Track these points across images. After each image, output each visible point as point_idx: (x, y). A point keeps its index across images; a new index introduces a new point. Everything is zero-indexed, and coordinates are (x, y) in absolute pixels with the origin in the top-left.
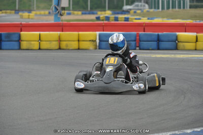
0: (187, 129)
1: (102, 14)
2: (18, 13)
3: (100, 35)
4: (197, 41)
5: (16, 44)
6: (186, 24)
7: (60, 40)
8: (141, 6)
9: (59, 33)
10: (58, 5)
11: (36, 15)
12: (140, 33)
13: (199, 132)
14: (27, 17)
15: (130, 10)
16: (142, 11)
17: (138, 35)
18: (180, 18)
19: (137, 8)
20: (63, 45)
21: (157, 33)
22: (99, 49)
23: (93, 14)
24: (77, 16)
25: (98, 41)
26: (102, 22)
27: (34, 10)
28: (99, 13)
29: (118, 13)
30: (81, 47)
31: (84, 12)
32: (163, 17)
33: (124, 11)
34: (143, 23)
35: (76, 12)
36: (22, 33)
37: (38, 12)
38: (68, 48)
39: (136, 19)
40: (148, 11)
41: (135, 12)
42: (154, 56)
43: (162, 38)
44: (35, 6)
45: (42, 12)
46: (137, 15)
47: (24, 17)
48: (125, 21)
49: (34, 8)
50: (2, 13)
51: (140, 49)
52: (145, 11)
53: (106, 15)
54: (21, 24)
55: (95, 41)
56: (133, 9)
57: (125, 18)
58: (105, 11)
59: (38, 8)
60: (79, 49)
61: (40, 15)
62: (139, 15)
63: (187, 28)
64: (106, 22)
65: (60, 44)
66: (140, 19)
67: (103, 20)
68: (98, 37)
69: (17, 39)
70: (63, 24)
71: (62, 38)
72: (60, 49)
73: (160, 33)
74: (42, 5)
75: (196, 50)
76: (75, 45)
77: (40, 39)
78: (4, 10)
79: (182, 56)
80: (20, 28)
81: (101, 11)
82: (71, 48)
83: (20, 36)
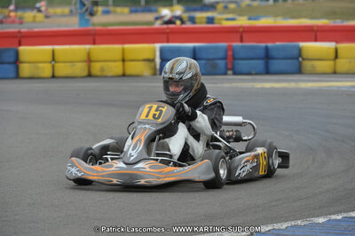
0: (318, 216)
3: (162, 50)
4: (336, 57)
5: (11, 68)
6: (318, 26)
7: (89, 61)
9: (87, 47)
12: (235, 44)
13: (338, 220)
14: (31, 20)
15: (217, 3)
16: (239, 6)
17: (230, 48)
18: (305, 17)
20: (96, 68)
21: (263, 45)
23: (150, 11)
24: (122, 17)
25: (158, 60)
29: (195, 10)
30: (129, 71)
31: (133, 8)
32: (276, 15)
33: (205, 5)
34: (240, 27)
35: (119, 9)
36: (22, 48)
38: (105, 73)
39: (227, 19)
40: (249, 6)
41: (226, 7)
42: (259, 85)
43: (274, 54)
45: (59, 10)
46: (229, 13)
47: (26, 20)
48: (208, 23)
51: (235, 74)
52: (243, 4)
54: (19, 32)
55: (152, 61)
56: (222, 2)
57: (208, 18)
58: (171, 6)
60: (124, 75)
62: (233, 11)
63: (318, 34)
65: (89, 67)
66: (233, 19)
68: (158, 54)
69: (12, 59)
70: (95, 30)
71: (94, 57)
72: (90, 75)
73: (270, 45)
75: (335, 73)
76: (116, 68)
77: (53, 59)
79: (309, 85)
80: (17, 40)
81: (164, 6)
82: (110, 74)
83: (17, 53)
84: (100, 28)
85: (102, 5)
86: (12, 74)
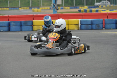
1: (82, 8)
2: (31, 9)
3: (81, 21)
5: (30, 27)
8: (106, 3)
10: (55, 3)
11: (42, 10)
14: (37, 11)
15: (99, 5)
16: (107, 6)
17: (104, 20)
19: (103, 4)
21: (115, 19)
22: (81, 29)
23: (77, 8)
24: (67, 10)
25: (80, 25)
26: (82, 13)
27: (41, 7)
28: (80, 7)
29: (92, 8)
31: (71, 7)
33: (95, 6)
34: (107, 13)
35: (66, 8)
36: (34, 21)
37: (43, 8)
39: (103, 11)
40: (110, 6)
41: (102, 7)
42: (114, 33)
44: (42, 4)
45: (46, 8)
46: (103, 9)
47: (35, 11)
48: (96, 12)
49: (41, 5)
50: (22, 9)
51: (105, 29)
52: (108, 6)
53: (85, 9)
54: (33, 15)
55: (78, 25)
56: (101, 5)
57: (96, 10)
58: (84, 6)
59: (44, 5)
61: (45, 10)
64: (85, 13)
66: (105, 11)
67: (83, 12)
69: (31, 25)
70: (59, 15)
74: (46, 4)
78: (23, 7)
80: (32, 18)
81: (81, 6)
83: (32, 22)
84: (60, 14)
85: (60, 6)
86: (31, 29)
